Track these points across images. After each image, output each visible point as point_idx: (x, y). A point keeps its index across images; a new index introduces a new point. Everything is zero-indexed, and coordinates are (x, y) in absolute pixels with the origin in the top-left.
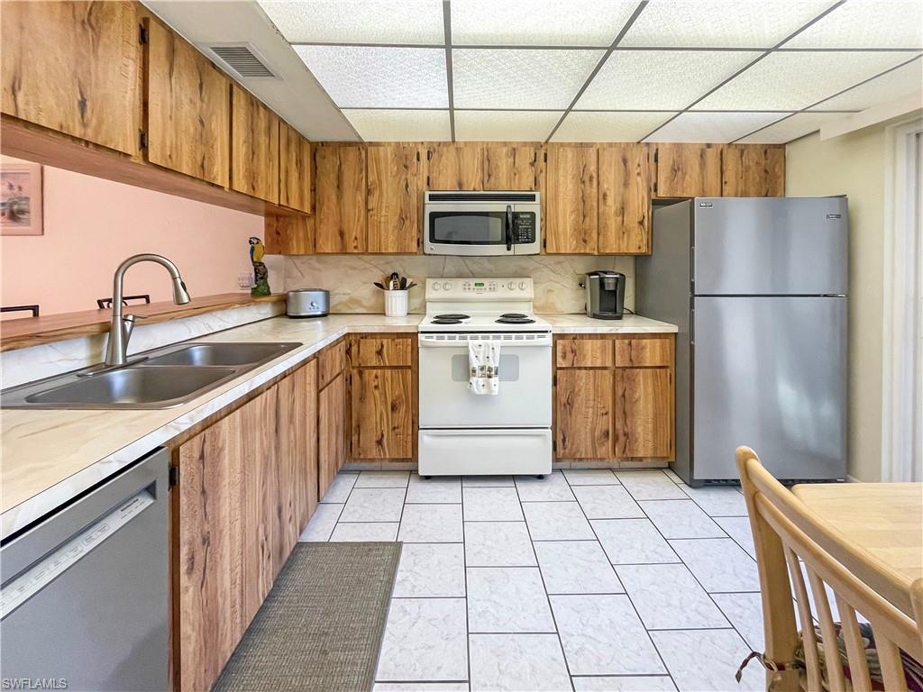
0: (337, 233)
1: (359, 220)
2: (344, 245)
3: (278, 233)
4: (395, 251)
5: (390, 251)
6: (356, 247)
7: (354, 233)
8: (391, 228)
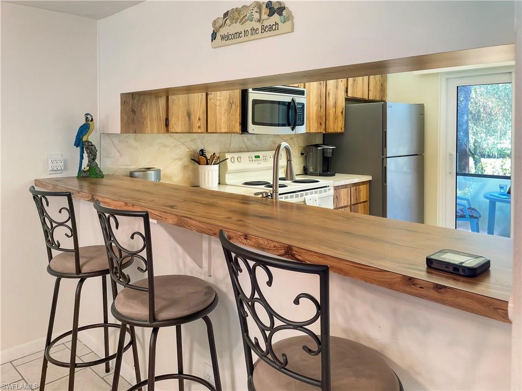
0: (185, 114)
1: (201, 103)
2: (191, 125)
3: (133, 111)
4: (226, 131)
5: (223, 131)
6: (199, 127)
7: (198, 115)
8: (223, 112)
